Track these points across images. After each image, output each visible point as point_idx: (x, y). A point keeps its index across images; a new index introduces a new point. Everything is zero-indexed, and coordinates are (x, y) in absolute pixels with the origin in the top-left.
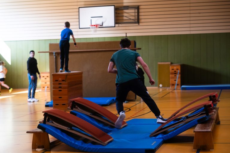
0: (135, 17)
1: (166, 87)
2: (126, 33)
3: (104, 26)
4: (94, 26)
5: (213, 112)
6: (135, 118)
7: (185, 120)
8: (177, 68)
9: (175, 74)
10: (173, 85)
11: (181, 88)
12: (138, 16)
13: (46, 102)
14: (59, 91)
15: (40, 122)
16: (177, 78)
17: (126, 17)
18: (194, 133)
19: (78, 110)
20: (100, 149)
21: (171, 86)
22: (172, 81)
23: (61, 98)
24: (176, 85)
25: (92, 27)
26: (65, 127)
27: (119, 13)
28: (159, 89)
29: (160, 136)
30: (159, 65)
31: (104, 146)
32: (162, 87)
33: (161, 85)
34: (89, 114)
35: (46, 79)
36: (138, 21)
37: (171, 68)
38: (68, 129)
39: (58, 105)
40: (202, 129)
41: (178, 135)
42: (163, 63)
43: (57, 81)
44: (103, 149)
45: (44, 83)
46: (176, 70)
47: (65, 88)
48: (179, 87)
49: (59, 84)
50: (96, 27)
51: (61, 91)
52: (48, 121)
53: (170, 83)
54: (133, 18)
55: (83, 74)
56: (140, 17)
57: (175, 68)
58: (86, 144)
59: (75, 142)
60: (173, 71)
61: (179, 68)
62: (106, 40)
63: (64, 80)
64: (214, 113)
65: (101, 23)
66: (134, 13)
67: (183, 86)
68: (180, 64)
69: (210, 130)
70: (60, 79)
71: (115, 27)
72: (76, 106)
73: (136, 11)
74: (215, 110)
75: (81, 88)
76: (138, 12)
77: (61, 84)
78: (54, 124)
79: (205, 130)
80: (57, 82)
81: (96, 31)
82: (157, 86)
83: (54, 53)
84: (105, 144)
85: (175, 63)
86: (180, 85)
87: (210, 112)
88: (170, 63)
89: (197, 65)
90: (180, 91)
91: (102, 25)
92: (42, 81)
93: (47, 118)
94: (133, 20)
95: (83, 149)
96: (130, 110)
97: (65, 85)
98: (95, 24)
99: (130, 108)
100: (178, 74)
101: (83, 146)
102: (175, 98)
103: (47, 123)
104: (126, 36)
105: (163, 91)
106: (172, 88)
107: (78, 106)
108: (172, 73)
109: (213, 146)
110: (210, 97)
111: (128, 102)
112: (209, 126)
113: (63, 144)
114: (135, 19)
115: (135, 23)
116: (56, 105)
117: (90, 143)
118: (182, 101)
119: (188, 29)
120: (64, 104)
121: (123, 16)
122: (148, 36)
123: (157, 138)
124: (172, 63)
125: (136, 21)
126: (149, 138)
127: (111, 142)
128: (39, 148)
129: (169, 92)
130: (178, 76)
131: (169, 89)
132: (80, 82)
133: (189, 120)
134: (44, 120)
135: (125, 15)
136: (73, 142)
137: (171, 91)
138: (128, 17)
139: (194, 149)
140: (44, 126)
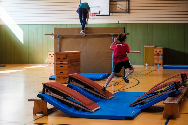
0: (126, 8)
1: (151, 66)
2: (119, 21)
3: (101, 14)
4: (93, 14)
5: (181, 87)
6: (122, 91)
7: (159, 94)
8: (160, 50)
9: (158, 55)
10: (156, 64)
11: (162, 68)
12: (129, 7)
13: (51, 75)
14: (61, 66)
15: (40, 92)
16: (160, 59)
17: (118, 7)
18: (164, 104)
19: (74, 84)
20: (88, 115)
21: (155, 65)
22: (155, 61)
23: (62, 72)
24: (159, 64)
25: (91, 15)
26: (61, 97)
27: (113, 4)
28: (145, 68)
29: (138, 106)
30: (145, 47)
31: (92, 113)
32: (147, 66)
33: (147, 65)
34: (83, 87)
35: (52, 56)
36: (128, 11)
37: (155, 50)
38: (62, 98)
39: (59, 78)
40: (170, 101)
41: (152, 106)
42: (148, 46)
43: (60, 58)
44: (91, 115)
45: (50, 60)
46: (159, 52)
47: (65, 65)
48: (161, 67)
49: (61, 61)
50: (94, 15)
51: (62, 67)
52: (47, 91)
53: (154, 63)
54: (125, 8)
55: (81, 53)
56: (131, 8)
57: (158, 51)
58: (77, 111)
59: (68, 109)
60: (157, 53)
61: (162, 50)
62: (103, 26)
63: (65, 58)
64: (182, 89)
65: (99, 11)
66: (126, 5)
67: (164, 66)
68: (163, 47)
69: (176, 102)
70: (61, 57)
71: (109, 15)
72: (73, 81)
73: (127, 3)
74: (183, 86)
75: (79, 65)
76: (129, 4)
77: (62, 61)
78: (51, 94)
79: (173, 102)
80: (59, 60)
81: (94, 18)
82: (144, 65)
83: (58, 35)
84: (93, 111)
85: (158, 47)
86: (162, 65)
87: (180, 88)
88: (154, 46)
89: (177, 49)
90: (162, 69)
91: (99, 14)
92: (49, 59)
93: (46, 89)
94: (124, 10)
95: (74, 115)
96: (118, 84)
97: (65, 62)
98: (93, 13)
99: (119, 83)
100: (161, 55)
101: (75, 112)
102: (157, 75)
103: (46, 93)
104: (119, 23)
105: (148, 69)
106: (156, 67)
107: (74, 81)
108: (155, 55)
109: (179, 116)
110: (182, 75)
111: (118, 77)
112: (176, 99)
113: (59, 110)
114: (126, 10)
115: (126, 13)
116: (58, 78)
117: (80, 111)
118: (163, 78)
119: (170, 19)
120: (65, 78)
121: (117, 7)
122: (137, 24)
123: (136, 108)
124: (156, 47)
125: (127, 11)
126: (129, 107)
127: (98, 110)
128: (39, 113)
129: (153, 70)
130: (161, 57)
131: (152, 68)
132: (78, 60)
133: (162, 93)
134: (43, 91)
135: (118, 6)
136: (66, 109)
137: (154, 69)
138: (120, 8)
139: (163, 117)
140: (43, 95)
